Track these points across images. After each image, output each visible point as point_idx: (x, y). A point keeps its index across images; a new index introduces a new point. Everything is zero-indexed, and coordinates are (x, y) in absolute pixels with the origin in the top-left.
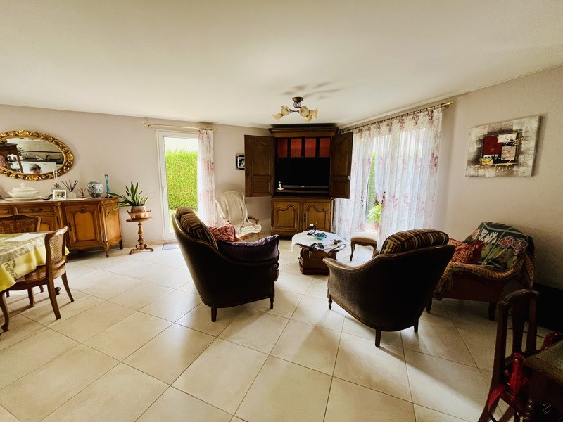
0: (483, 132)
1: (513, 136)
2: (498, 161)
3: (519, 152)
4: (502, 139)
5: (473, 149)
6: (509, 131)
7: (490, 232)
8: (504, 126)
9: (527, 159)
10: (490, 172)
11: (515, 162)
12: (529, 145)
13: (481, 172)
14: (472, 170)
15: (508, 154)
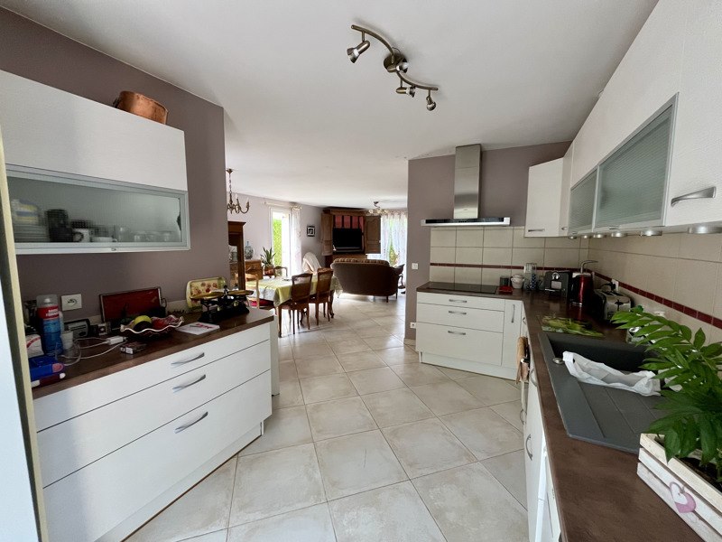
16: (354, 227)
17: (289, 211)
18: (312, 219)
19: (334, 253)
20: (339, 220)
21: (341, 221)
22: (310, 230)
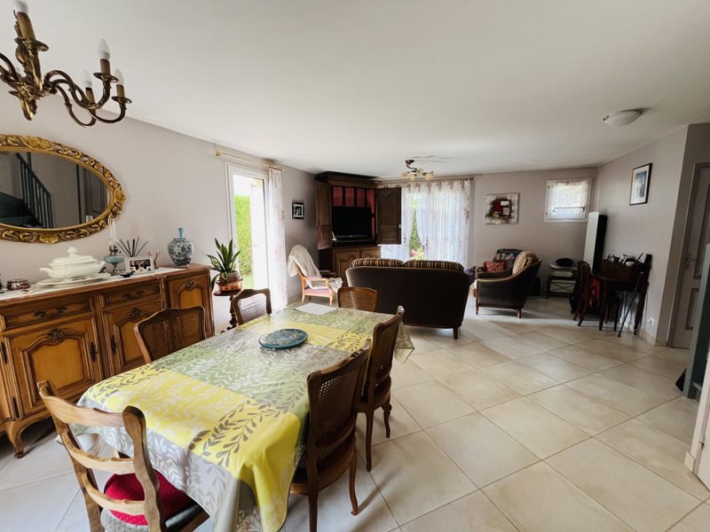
0: (492, 199)
1: (508, 203)
2: (501, 216)
3: (511, 211)
4: (503, 203)
5: (488, 208)
6: (506, 200)
7: (508, 254)
8: (503, 196)
9: (514, 215)
10: (498, 222)
11: (510, 216)
12: (514, 208)
13: (493, 221)
14: (488, 220)
15: (506, 211)
16: (359, 205)
17: (263, 176)
18: (299, 191)
19: (334, 244)
20: (338, 194)
21: (341, 195)
22: (297, 208)
